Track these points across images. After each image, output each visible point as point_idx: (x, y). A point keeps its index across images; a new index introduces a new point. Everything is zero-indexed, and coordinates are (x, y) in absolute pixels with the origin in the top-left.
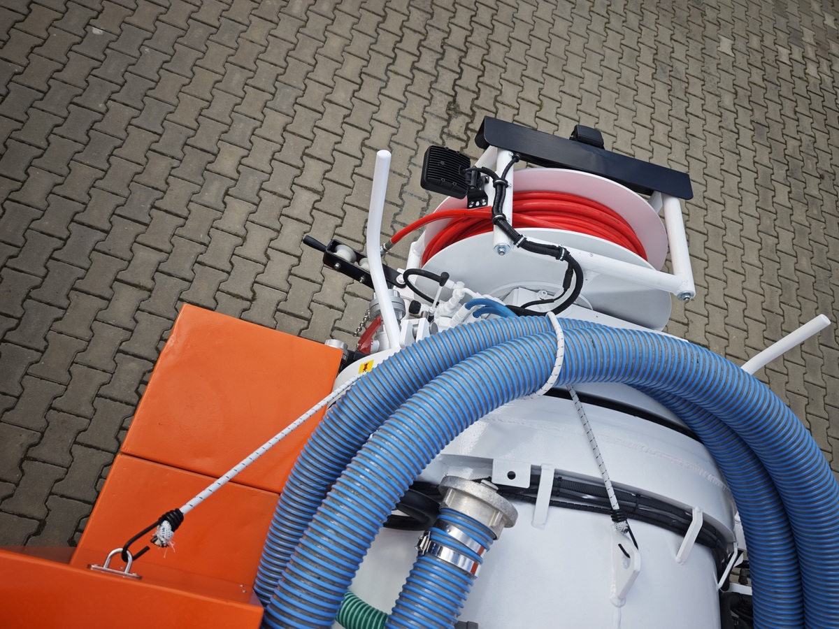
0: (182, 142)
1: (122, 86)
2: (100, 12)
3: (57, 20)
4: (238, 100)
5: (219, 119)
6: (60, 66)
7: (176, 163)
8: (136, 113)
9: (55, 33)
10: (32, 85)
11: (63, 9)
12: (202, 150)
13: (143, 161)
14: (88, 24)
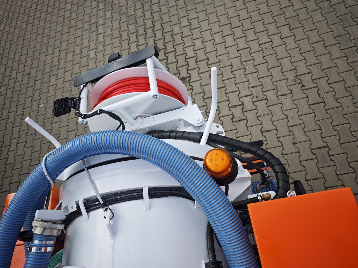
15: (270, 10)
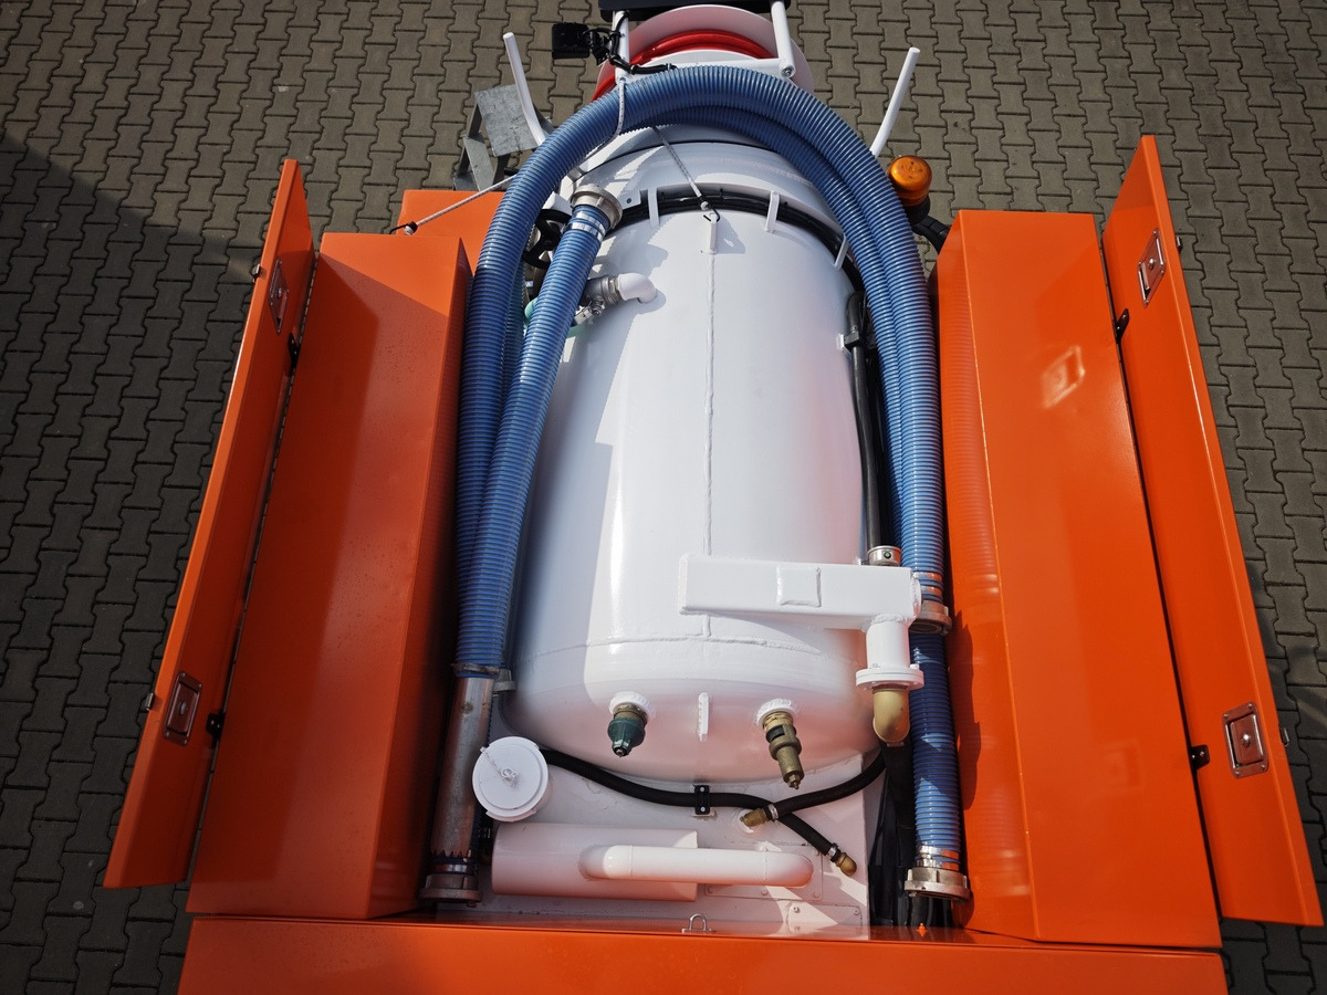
0: (392, 167)
1: (321, 133)
2: (280, 70)
3: (245, 91)
4: (436, 109)
5: (422, 134)
6: (260, 134)
7: (392, 189)
8: (341, 154)
9: (246, 104)
10: (242, 159)
11: (246, 78)
12: (413, 169)
13: (361, 196)
14: (273, 85)
15: (986, 35)
